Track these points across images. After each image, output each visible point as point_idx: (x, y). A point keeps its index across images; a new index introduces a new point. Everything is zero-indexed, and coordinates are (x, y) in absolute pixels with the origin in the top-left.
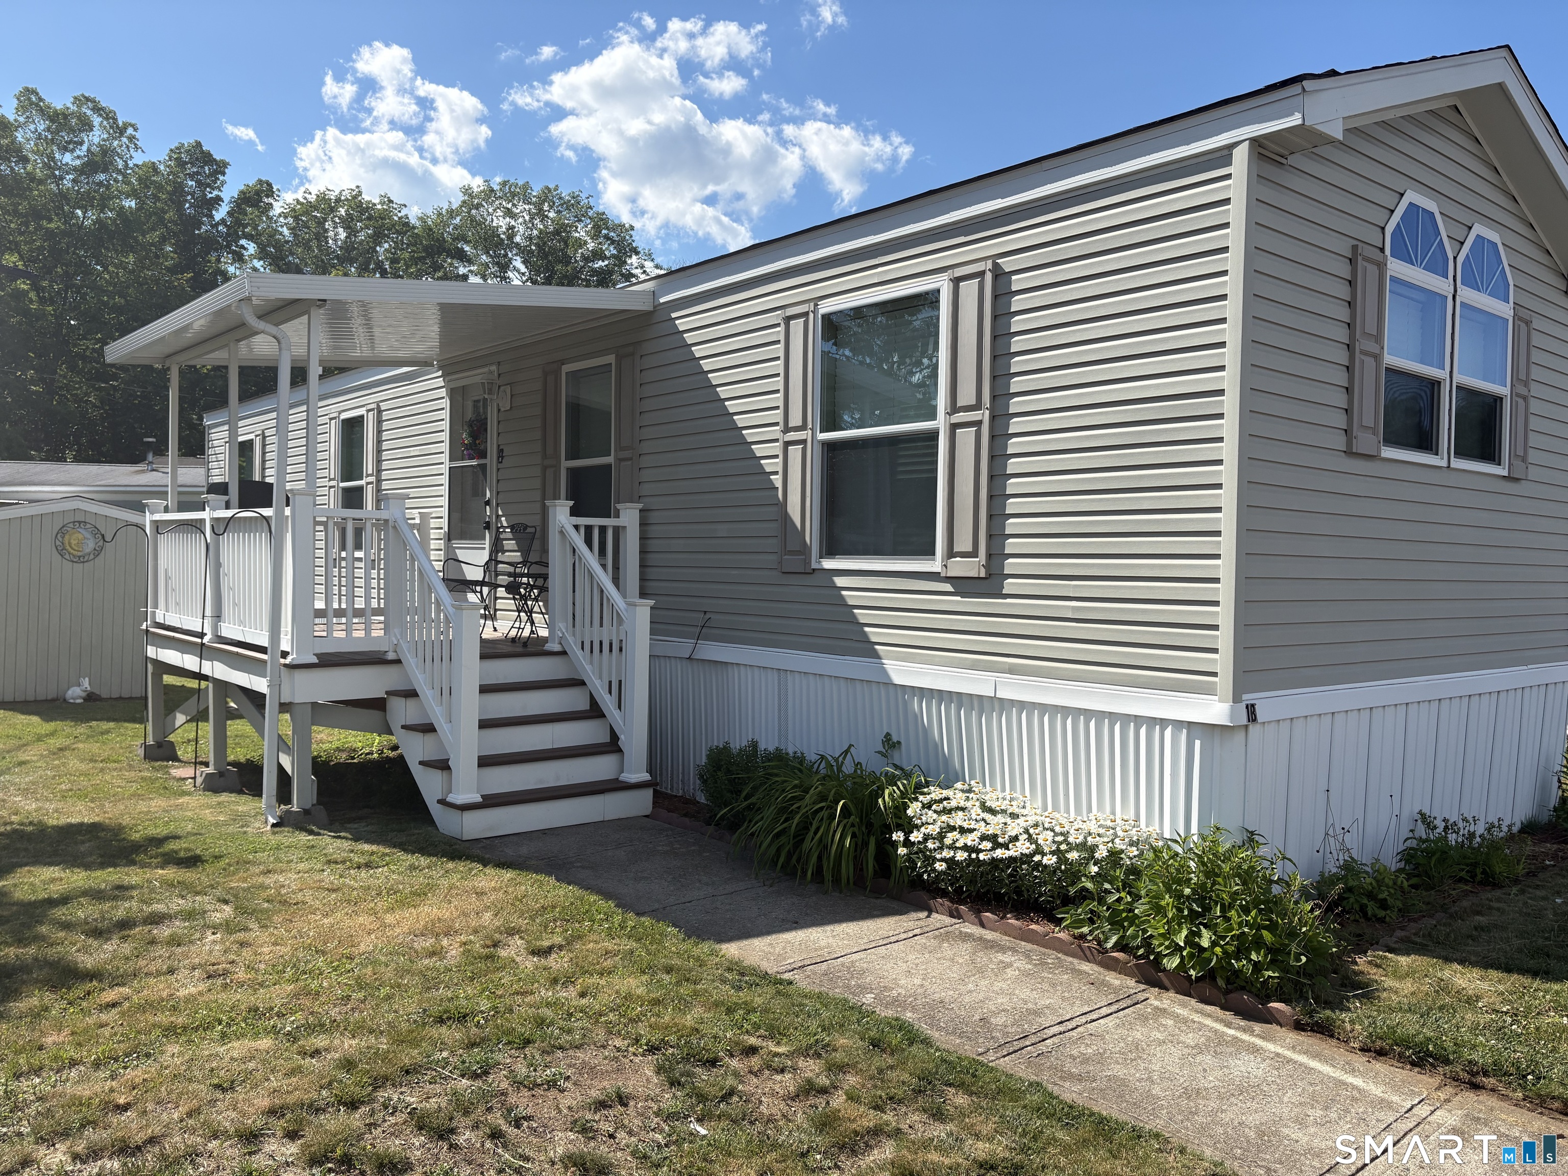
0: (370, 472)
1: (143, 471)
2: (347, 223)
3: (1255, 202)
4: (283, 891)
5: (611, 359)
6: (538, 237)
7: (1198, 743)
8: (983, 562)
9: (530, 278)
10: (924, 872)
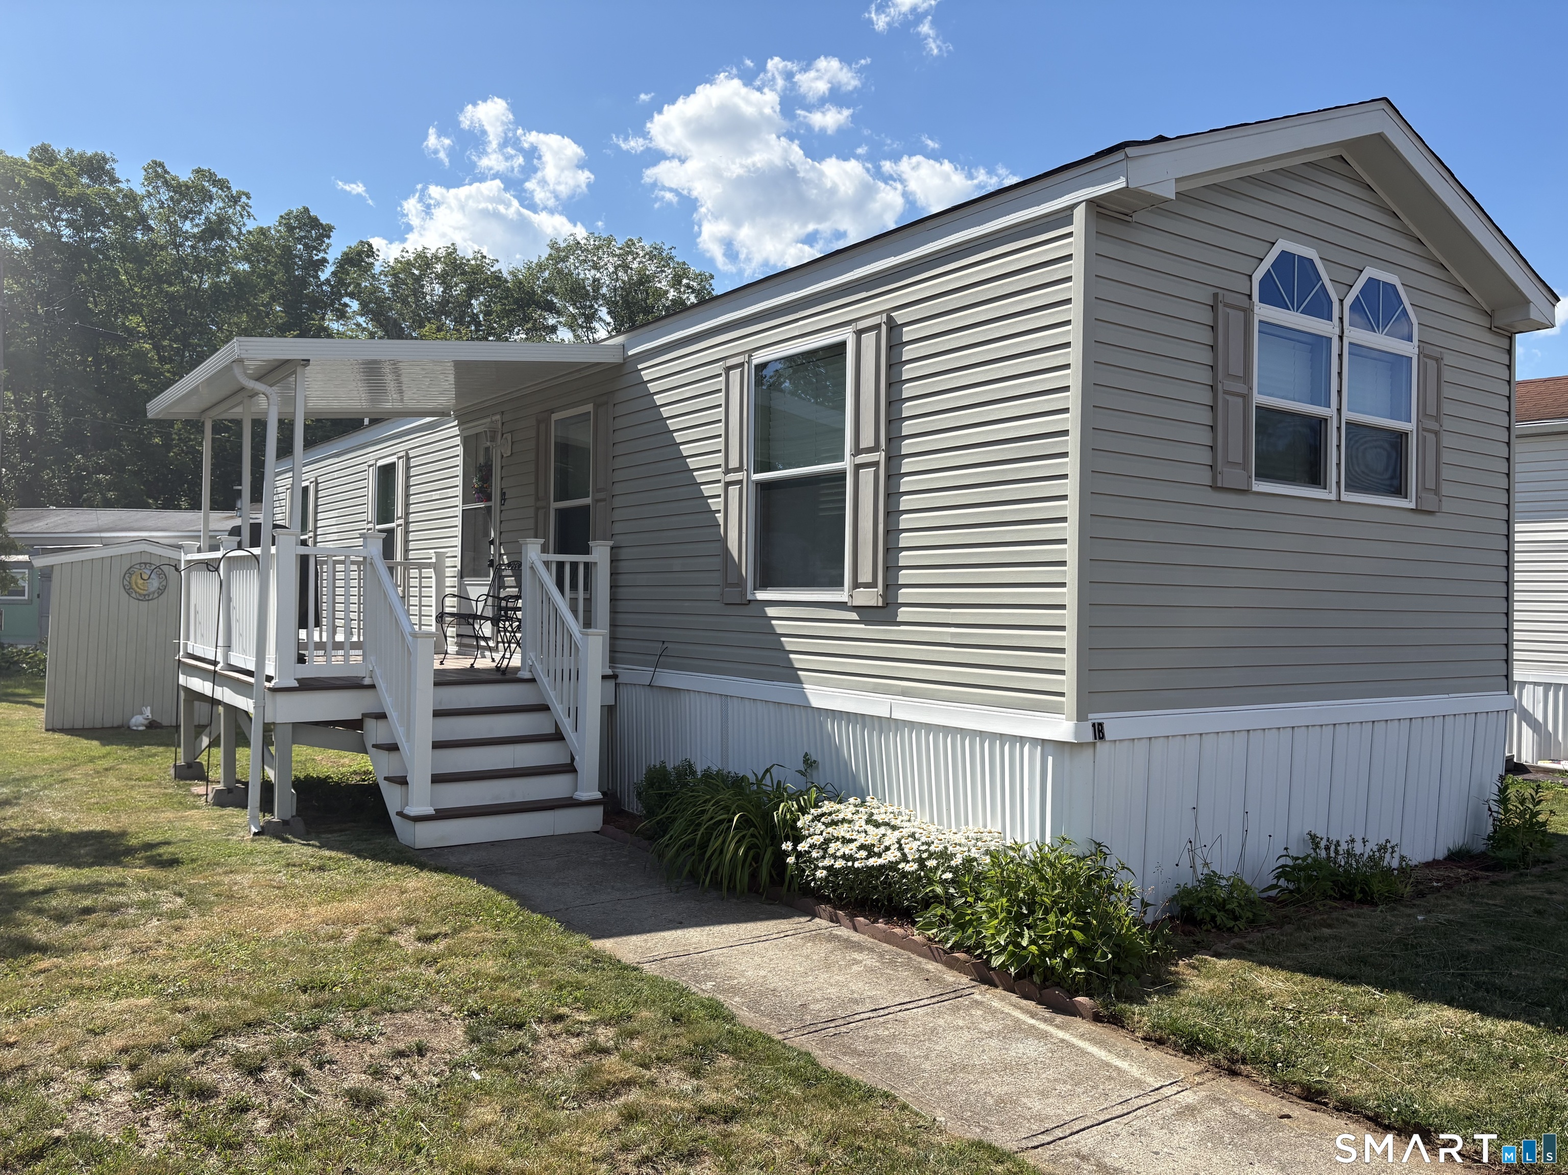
0: (400, 515)
1: (232, 517)
2: (443, 278)
3: (1092, 256)
4: (235, 888)
5: (589, 407)
6: (622, 288)
7: (1050, 759)
8: (881, 592)
9: (615, 328)
10: (812, 880)
